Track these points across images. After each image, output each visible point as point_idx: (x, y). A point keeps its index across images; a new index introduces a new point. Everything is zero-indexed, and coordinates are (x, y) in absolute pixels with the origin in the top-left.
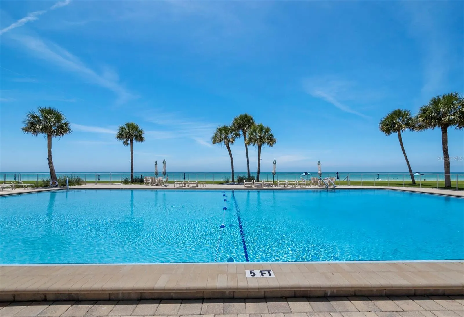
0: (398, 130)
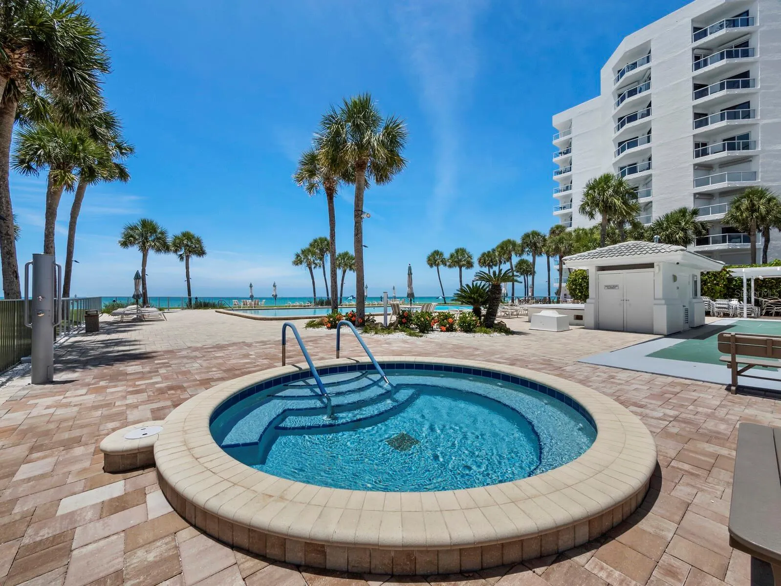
0: (438, 265)
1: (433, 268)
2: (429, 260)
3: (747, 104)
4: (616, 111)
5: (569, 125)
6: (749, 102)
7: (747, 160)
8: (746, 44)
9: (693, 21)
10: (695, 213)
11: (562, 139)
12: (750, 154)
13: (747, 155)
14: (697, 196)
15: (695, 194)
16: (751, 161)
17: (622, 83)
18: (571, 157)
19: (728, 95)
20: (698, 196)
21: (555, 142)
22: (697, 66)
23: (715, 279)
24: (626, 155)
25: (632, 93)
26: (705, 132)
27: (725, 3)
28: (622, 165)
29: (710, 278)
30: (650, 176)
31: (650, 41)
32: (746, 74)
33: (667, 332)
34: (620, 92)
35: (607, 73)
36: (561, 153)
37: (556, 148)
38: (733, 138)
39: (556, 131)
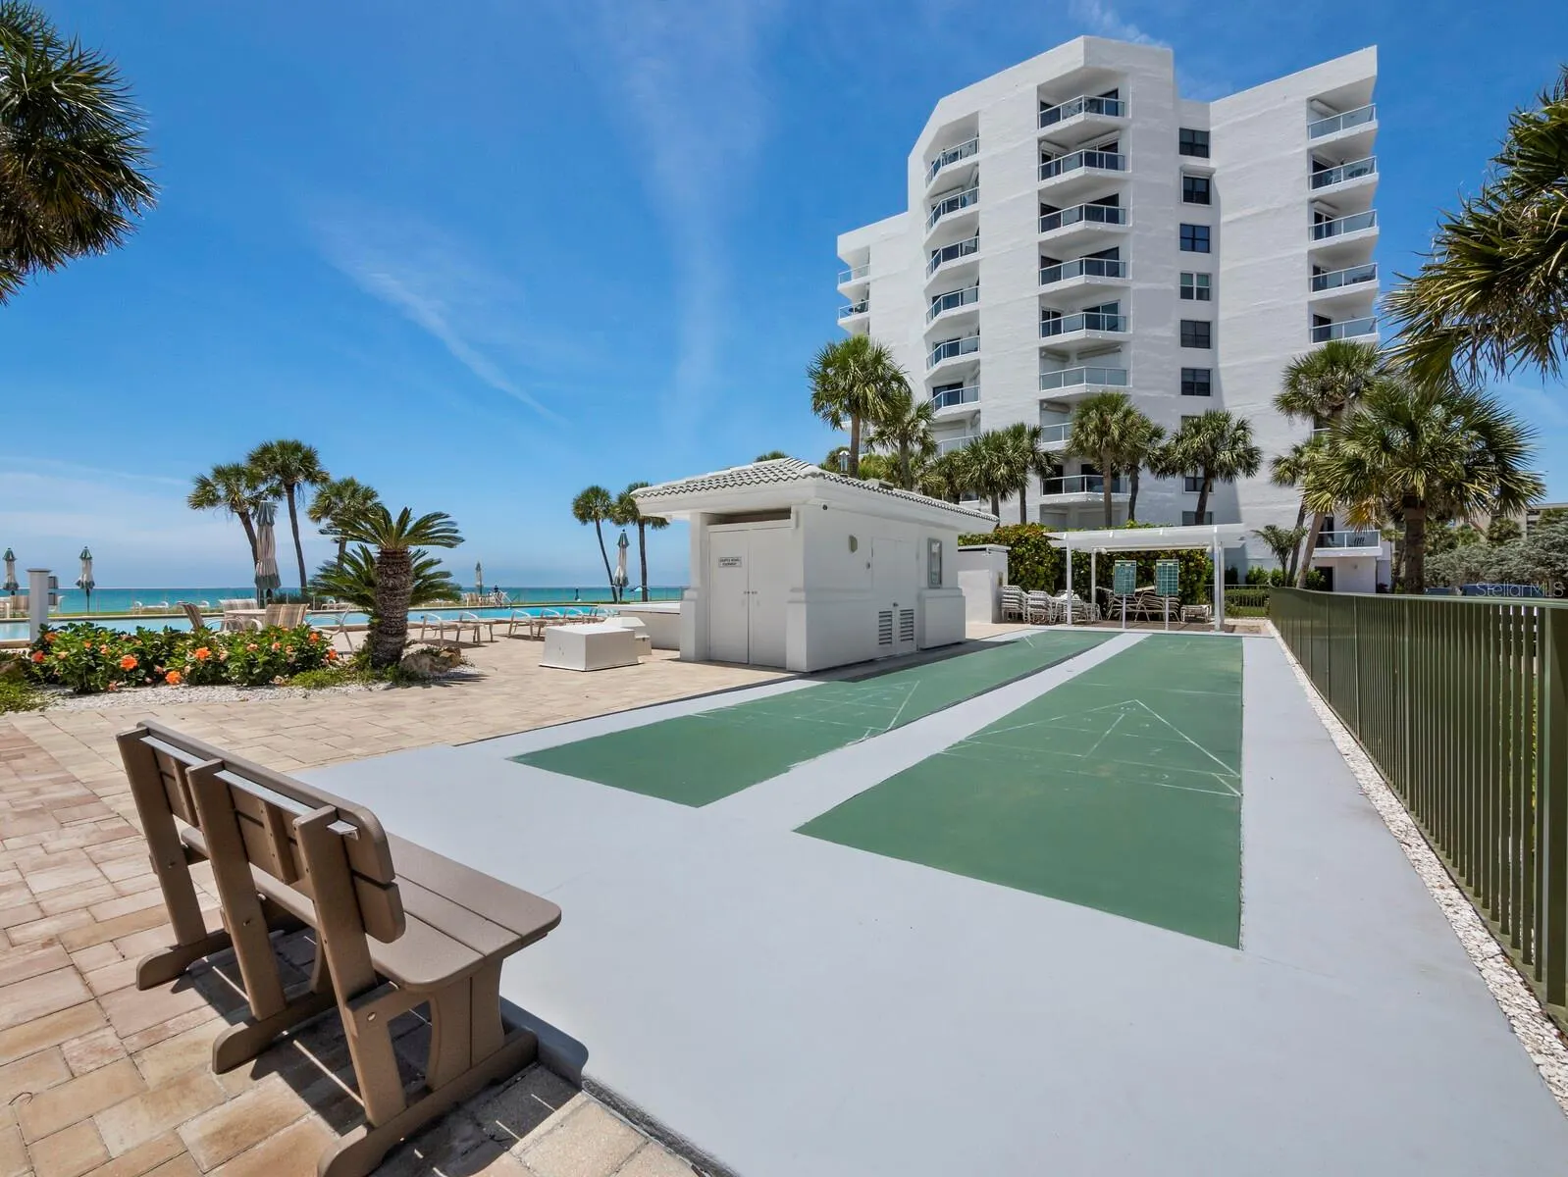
0: (597, 519)
1: (587, 526)
2: (577, 507)
3: (1115, 252)
4: (929, 236)
5: (866, 258)
6: (1118, 248)
7: (1112, 348)
8: (1113, 147)
9: (1039, 89)
10: (1036, 434)
11: (855, 282)
12: (1119, 339)
13: (1113, 339)
14: (1045, 405)
15: (1042, 402)
16: (1119, 351)
17: (937, 184)
18: (868, 319)
19: (1087, 230)
20: (1048, 405)
21: (842, 287)
22: (1046, 173)
23: (1037, 553)
24: (942, 320)
25: (952, 206)
26: (1056, 292)
27: (1082, 68)
28: (937, 341)
29: (1031, 550)
30: (977, 363)
31: (977, 113)
32: (1113, 200)
33: (808, 667)
34: (934, 201)
35: (917, 165)
36: (851, 310)
37: (844, 300)
38: (1096, 309)
39: (844, 266)
